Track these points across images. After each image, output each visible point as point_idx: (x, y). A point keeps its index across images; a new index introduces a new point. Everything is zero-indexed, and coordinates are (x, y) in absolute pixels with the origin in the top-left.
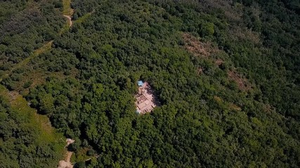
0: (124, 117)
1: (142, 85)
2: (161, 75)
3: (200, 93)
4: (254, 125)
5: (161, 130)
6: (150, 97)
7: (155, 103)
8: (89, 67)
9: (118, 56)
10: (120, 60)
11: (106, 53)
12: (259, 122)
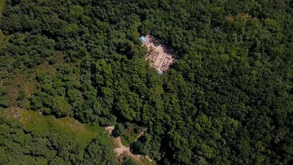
0: (152, 86)
1: (145, 40)
2: (159, 19)
3: (209, 20)
4: (270, 28)
5: (196, 82)
6: (159, 49)
7: (168, 53)
8: (73, 44)
9: (96, 16)
10: (102, 20)
11: (80, 19)
12: (272, 21)
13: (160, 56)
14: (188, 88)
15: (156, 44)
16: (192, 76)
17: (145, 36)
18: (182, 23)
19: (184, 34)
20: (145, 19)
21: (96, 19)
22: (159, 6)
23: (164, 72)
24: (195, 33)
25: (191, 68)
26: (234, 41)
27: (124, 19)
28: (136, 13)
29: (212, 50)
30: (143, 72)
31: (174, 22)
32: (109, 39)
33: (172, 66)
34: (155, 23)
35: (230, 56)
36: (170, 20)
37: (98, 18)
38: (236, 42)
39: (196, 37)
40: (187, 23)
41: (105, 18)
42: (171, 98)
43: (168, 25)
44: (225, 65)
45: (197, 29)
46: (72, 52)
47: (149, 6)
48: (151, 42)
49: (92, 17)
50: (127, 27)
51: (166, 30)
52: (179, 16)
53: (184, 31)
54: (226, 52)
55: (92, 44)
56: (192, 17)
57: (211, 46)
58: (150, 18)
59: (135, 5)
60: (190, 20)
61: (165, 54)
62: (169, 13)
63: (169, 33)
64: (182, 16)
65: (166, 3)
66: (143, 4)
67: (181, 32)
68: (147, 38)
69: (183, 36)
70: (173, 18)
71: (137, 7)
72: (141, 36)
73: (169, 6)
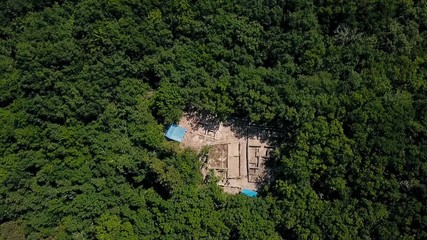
2: (192, 70)
3: (313, 18)
6: (223, 133)
7: (248, 134)
8: (28, 202)
9: (44, 118)
10: (61, 121)
11: (13, 140)
13: (233, 150)
14: (347, 222)
15: (210, 126)
17: (175, 122)
18: (251, 52)
19: (268, 81)
20: (158, 79)
21: (50, 126)
22: (176, 34)
23: (258, 183)
24: (291, 65)
26: (400, 44)
27: (112, 100)
28: (130, 74)
31: (228, 59)
32: (98, 161)
33: (270, 163)
34: (185, 82)
35: (411, 90)
36: (218, 58)
37: (53, 120)
38: (408, 46)
39: (301, 77)
40: (261, 48)
41: (66, 115)
43: (218, 75)
44: (412, 123)
45: (291, 53)
46: (34, 220)
47: (151, 47)
48: (196, 128)
49: (38, 124)
50: (125, 117)
51: (218, 90)
52: (234, 37)
53: (265, 71)
54: (397, 84)
55: (66, 187)
56: (266, 28)
58: (168, 73)
59: (118, 58)
60: (266, 38)
61: (242, 140)
62: (207, 42)
63: (231, 94)
64: (242, 37)
65: (187, 20)
66: (136, 49)
67: (258, 80)
68: (185, 123)
69: (267, 88)
70: (221, 50)
71: (126, 62)
72: (167, 127)
73: (198, 23)
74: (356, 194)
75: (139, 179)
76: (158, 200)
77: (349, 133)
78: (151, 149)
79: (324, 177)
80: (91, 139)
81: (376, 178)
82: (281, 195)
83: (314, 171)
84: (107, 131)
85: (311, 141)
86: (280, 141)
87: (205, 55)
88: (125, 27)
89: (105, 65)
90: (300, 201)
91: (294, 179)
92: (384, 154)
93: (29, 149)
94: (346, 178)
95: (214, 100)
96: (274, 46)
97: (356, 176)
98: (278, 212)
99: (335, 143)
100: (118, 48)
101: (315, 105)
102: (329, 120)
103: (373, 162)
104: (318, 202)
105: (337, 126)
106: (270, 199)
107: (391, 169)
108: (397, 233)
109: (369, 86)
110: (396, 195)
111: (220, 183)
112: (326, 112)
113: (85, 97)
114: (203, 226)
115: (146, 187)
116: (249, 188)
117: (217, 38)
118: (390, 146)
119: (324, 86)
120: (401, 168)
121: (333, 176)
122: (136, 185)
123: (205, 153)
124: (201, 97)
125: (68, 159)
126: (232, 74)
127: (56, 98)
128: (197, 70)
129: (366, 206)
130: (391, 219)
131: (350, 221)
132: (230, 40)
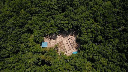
13: (65, 42)
14: (108, 49)
15: (55, 38)
16: (100, 38)
17: (43, 41)
18: (56, 10)
19: (65, 16)
20: (32, 31)
21: (6, 59)
22: (32, 14)
23: (76, 49)
24: (70, 8)
25: (94, 33)
27: (21, 43)
28: (23, 33)
29: (94, 9)
30: (67, 66)
31: (50, 15)
32: (25, 64)
33: (77, 41)
34: (40, 28)
36: (47, 16)
37: (6, 57)
39: (75, 11)
40: (59, 7)
41: (9, 54)
42: (101, 63)
43: (49, 21)
44: (114, 10)
45: (69, 5)
47: (26, 21)
48: (51, 40)
49: (2, 60)
50: (27, 47)
51: (51, 26)
52: (49, 7)
53: (63, 14)
57: (91, 7)
58: (34, 27)
59: (17, 29)
60: (59, 4)
61: (66, 38)
62: (42, 12)
63: (56, 25)
64: (52, 6)
65: (33, 9)
66: (21, 24)
67: (62, 17)
68: (46, 40)
69: (66, 19)
70: (47, 13)
71: (20, 30)
72: (41, 44)
73: (37, 8)
74: (106, 39)
75: (40, 63)
76: (48, 67)
77: (96, 21)
78: (39, 53)
79: (95, 38)
80: (20, 58)
81: (110, 32)
82: (84, 49)
83: (91, 37)
84: (24, 53)
85: (86, 29)
86: (77, 33)
87: (43, 17)
88: (15, 19)
89: (14, 33)
90: (91, 48)
91: (86, 43)
92: (110, 23)
93: (3, 69)
94: (101, 35)
95: (51, 29)
96: (62, 5)
97: (104, 34)
98: (86, 55)
99: (94, 26)
100: (16, 26)
101: (82, 17)
102: (89, 20)
103: (107, 27)
104: (96, 47)
105: (92, 21)
106: (82, 52)
107: (114, 27)
108: (124, 45)
109: (96, 4)
110: (119, 34)
111: (65, 54)
112: (87, 18)
113: (12, 46)
114: (65, 69)
115: (43, 65)
116: (74, 51)
117: (44, 10)
118: (110, 19)
119: (83, 10)
120: (116, 25)
121: (97, 36)
122: (40, 66)
123: (56, 47)
124: (47, 30)
125: (16, 67)
126: (54, 19)
127: (4, 50)
128: (42, 23)
129: (111, 41)
130: (120, 42)
131: (108, 48)
132: (48, 9)
